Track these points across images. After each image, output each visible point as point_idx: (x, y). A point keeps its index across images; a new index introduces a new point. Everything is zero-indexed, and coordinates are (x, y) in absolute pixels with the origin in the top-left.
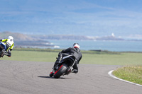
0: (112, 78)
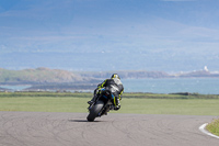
0: (206, 136)
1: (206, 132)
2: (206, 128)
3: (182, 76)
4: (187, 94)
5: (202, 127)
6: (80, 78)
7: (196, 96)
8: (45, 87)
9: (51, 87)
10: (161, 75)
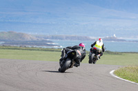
1: (114, 75)
2: (114, 73)
6: (35, 39)
8: (13, 44)
9: (17, 44)
10: (86, 39)
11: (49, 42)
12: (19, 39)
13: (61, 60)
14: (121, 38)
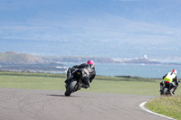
1: (145, 109)
2: (145, 106)
3: (125, 62)
4: (129, 77)
5: (142, 105)
6: (42, 61)
7: (137, 79)
8: (12, 68)
9: (18, 68)
10: (109, 61)
11: (60, 65)
12: (21, 62)
13: (66, 82)
14: (154, 60)
